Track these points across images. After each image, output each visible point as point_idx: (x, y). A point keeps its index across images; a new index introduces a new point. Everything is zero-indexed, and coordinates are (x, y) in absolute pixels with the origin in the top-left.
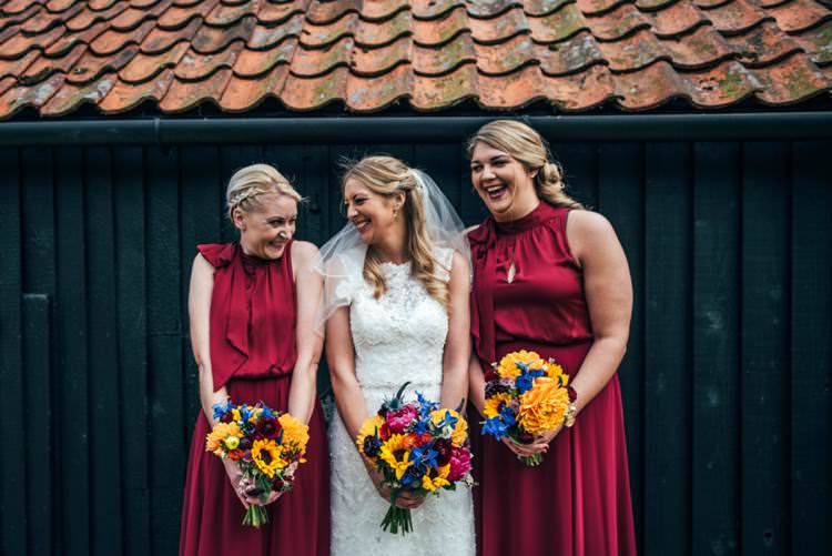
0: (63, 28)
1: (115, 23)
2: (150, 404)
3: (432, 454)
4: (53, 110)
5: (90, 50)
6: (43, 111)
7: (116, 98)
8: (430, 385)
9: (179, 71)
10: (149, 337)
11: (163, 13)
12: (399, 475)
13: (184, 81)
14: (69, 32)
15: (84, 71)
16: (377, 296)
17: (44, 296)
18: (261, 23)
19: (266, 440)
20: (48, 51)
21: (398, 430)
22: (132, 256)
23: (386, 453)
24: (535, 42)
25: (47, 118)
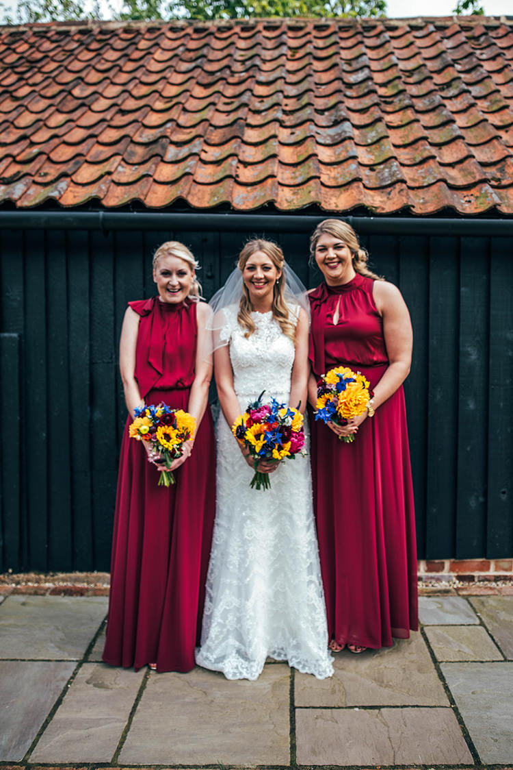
0: (28, 142)
1: (66, 138)
2: (92, 411)
3: (278, 435)
4: (26, 203)
5: (49, 159)
6: (19, 204)
7: (71, 196)
8: (282, 394)
9: (115, 177)
10: (92, 363)
11: (101, 133)
12: (258, 450)
13: (119, 184)
14: (33, 144)
15: (46, 174)
16: (246, 336)
17: (15, 335)
18: (172, 143)
19: (166, 427)
20: (18, 159)
21: (258, 421)
22: (80, 307)
23: (250, 436)
24: (360, 164)
25: (22, 209)
